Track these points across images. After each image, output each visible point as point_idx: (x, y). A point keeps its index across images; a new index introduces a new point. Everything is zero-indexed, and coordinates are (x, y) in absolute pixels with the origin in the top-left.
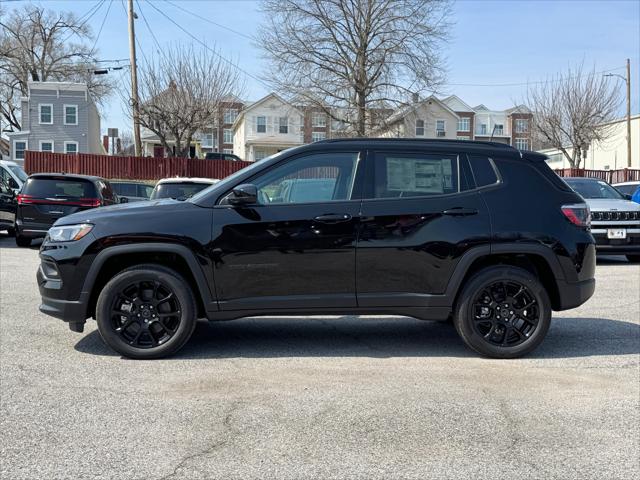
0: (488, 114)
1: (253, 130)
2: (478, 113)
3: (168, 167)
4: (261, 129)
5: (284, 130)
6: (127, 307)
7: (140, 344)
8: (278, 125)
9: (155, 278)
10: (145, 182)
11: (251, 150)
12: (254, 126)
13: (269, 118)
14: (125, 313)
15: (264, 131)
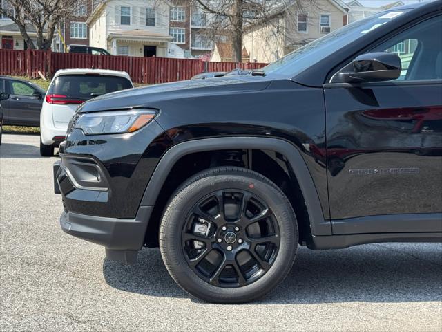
0: (363, 10)
1: (116, 22)
2: (352, 9)
3: (28, 61)
4: (125, 20)
5: (150, 22)
6: (202, 229)
7: (222, 282)
8: (144, 17)
9: (245, 187)
10: (8, 77)
11: (114, 44)
12: (116, 17)
13: (135, 8)
14: (200, 237)
15: (128, 23)
